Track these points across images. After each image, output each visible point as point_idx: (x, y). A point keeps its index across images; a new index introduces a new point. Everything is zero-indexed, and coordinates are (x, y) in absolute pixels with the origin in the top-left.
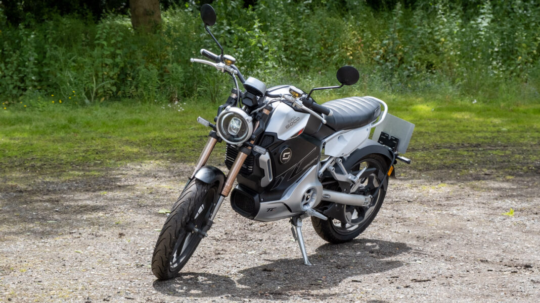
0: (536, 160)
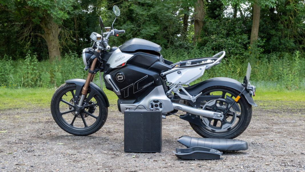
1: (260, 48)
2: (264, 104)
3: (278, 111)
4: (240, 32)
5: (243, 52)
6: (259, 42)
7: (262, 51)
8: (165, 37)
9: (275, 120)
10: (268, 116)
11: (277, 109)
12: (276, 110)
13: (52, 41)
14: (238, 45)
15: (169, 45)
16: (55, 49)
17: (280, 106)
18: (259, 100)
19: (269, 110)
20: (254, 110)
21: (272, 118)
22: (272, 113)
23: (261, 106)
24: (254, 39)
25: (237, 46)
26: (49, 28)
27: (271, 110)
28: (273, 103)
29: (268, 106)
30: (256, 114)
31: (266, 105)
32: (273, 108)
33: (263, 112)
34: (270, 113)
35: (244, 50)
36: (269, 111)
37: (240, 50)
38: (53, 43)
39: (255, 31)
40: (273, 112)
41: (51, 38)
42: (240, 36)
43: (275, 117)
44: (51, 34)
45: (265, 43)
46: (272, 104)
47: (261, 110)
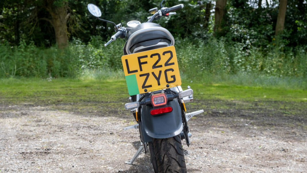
0: (214, 108)
1: (285, 40)
2: (285, 106)
3: (303, 118)
4: (265, 22)
5: (267, 44)
6: (284, 33)
7: (287, 43)
8: (183, 25)
9: (297, 135)
10: (288, 127)
11: (301, 114)
12: (300, 116)
13: (59, 26)
14: (262, 36)
15: (186, 34)
16: (62, 36)
17: (305, 110)
18: (280, 100)
19: (290, 115)
20: (272, 114)
21: (293, 131)
22: (294, 121)
23: (281, 109)
24: (279, 30)
25: (260, 37)
26: (57, 12)
27: (293, 116)
28: (296, 105)
29: (290, 109)
30: (273, 123)
31: (287, 108)
32: (297, 113)
33: (283, 119)
34: (292, 120)
35: (268, 41)
36: (291, 117)
37: (263, 41)
38: (60, 29)
39: (281, 22)
40: (296, 120)
41: (58, 23)
42: (263, 27)
43: (297, 128)
44: (59, 19)
45: (291, 34)
46: (296, 107)
47: (281, 116)
